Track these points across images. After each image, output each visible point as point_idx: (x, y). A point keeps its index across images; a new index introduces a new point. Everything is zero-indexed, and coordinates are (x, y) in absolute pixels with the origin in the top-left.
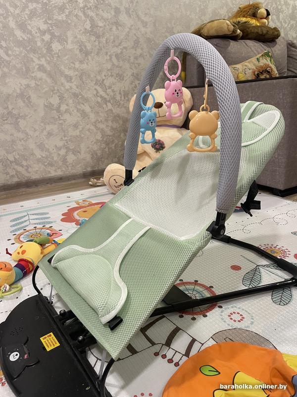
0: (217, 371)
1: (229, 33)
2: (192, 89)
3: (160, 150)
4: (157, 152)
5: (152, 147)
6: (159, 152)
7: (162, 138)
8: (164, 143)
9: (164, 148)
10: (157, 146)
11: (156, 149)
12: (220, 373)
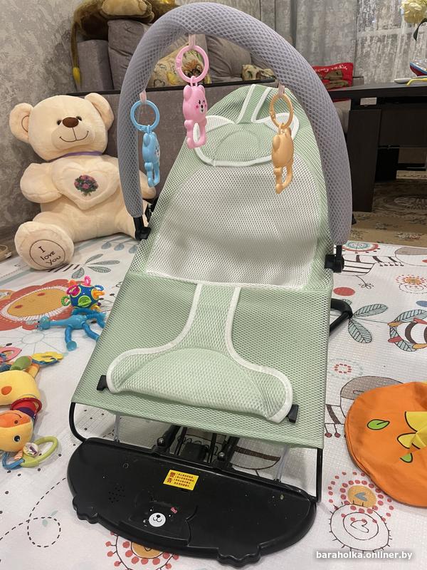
0: (385, 422)
1: (141, 13)
2: (108, 96)
3: (91, 191)
4: (86, 195)
5: (77, 187)
6: (90, 195)
7: (89, 172)
8: (95, 179)
9: (96, 187)
10: (86, 186)
11: (83, 190)
12: (389, 422)
